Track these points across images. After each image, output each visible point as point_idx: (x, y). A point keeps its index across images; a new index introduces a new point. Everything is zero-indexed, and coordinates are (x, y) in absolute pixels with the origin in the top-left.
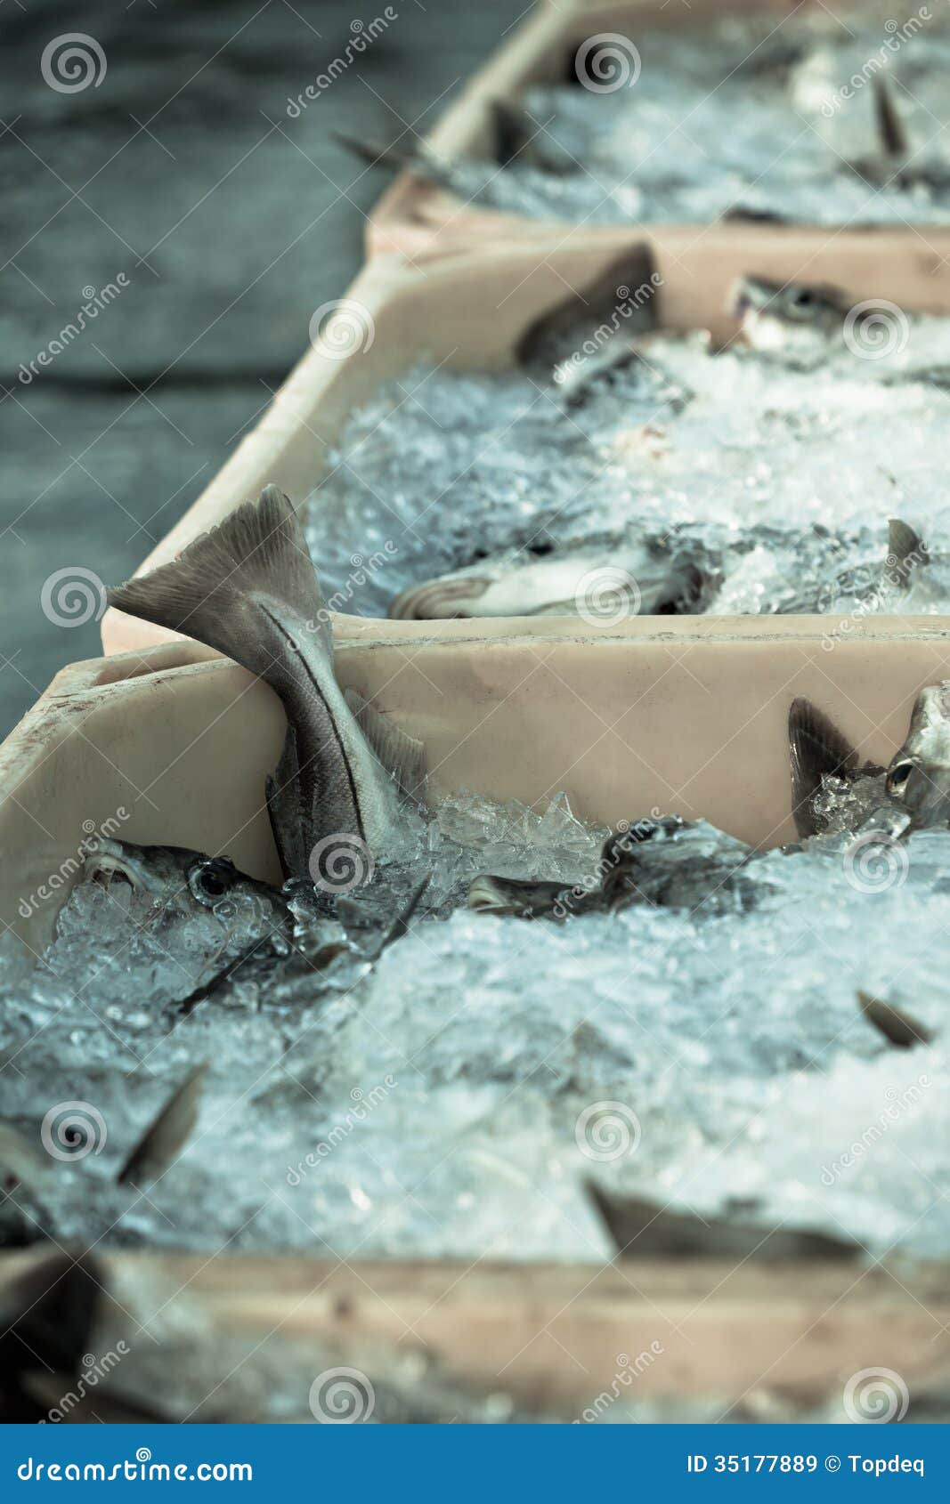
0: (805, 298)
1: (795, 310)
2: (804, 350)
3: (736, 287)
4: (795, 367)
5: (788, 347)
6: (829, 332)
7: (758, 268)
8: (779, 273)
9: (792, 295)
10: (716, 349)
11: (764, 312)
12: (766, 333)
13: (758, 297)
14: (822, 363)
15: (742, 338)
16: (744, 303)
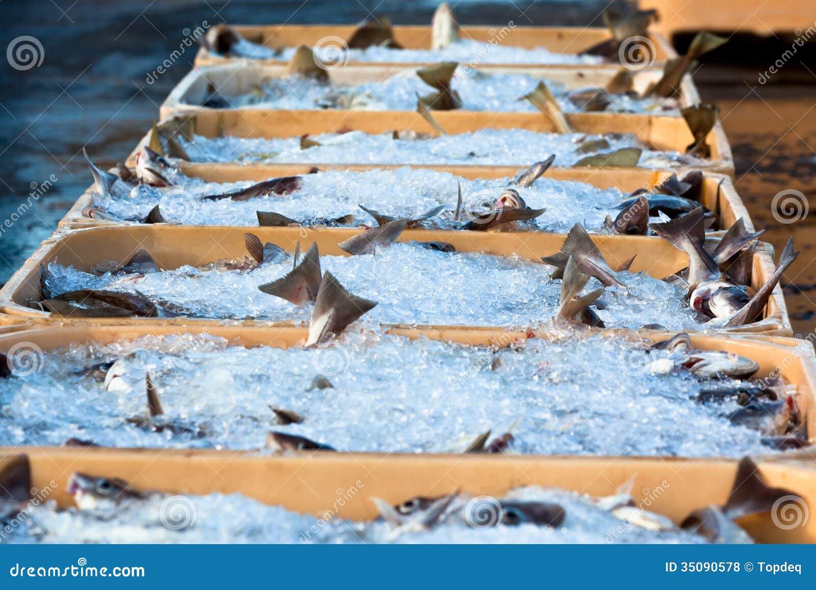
0: (106, 485)
1: (101, 491)
2: (105, 510)
3: (71, 478)
4: (100, 519)
5: (97, 509)
6: (118, 502)
7: (82, 469)
8: (93, 472)
9: (100, 483)
10: (60, 509)
11: (85, 491)
12: (86, 502)
13: (82, 483)
14: (114, 517)
15: (74, 504)
16: (75, 486)
